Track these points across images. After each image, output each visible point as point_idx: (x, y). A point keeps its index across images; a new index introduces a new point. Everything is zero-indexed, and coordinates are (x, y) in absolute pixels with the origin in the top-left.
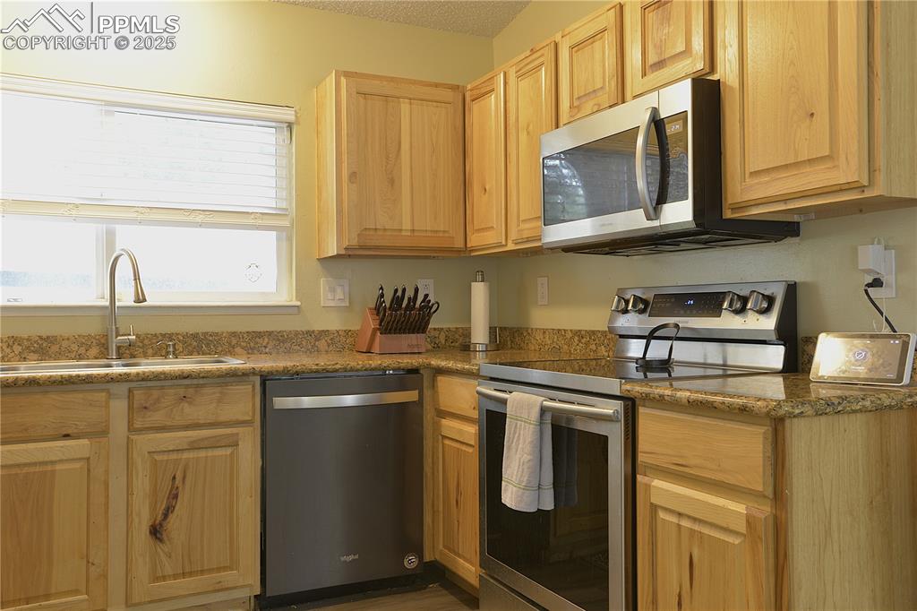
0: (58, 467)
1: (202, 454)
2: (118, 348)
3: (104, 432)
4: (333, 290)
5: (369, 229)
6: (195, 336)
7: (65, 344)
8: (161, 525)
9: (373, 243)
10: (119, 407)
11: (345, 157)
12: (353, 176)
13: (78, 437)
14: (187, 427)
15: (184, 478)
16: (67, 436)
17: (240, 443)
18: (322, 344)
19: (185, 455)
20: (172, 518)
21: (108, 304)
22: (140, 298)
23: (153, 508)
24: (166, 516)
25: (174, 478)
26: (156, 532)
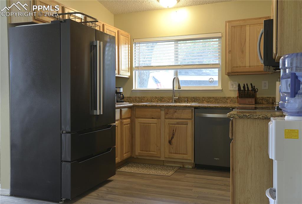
0: (151, 124)
1: (180, 126)
2: (175, 100)
3: (160, 118)
4: (233, 85)
5: (235, 67)
6: (194, 98)
7: (165, 99)
8: (171, 141)
9: (235, 71)
10: (163, 113)
11: (227, 46)
12: (230, 52)
13: (155, 119)
14: (177, 119)
15: (176, 131)
16: (153, 118)
17: (188, 124)
18: (228, 101)
19: (176, 125)
20: (173, 140)
21: (172, 89)
22: (179, 88)
23: (169, 137)
24: (172, 139)
25: (173, 130)
26: (170, 142)
